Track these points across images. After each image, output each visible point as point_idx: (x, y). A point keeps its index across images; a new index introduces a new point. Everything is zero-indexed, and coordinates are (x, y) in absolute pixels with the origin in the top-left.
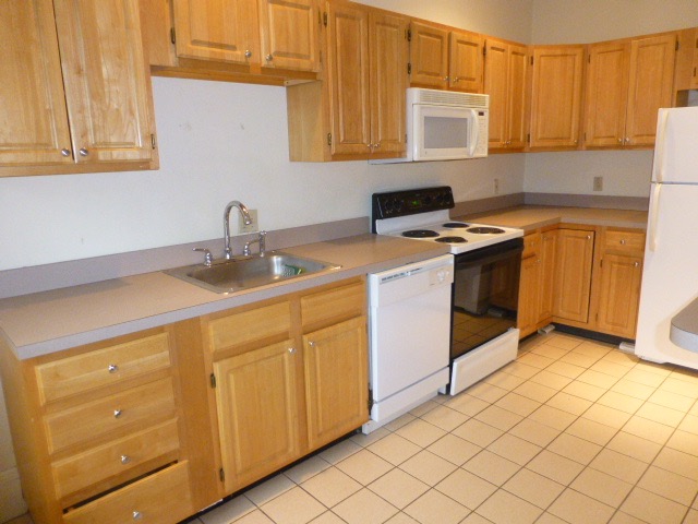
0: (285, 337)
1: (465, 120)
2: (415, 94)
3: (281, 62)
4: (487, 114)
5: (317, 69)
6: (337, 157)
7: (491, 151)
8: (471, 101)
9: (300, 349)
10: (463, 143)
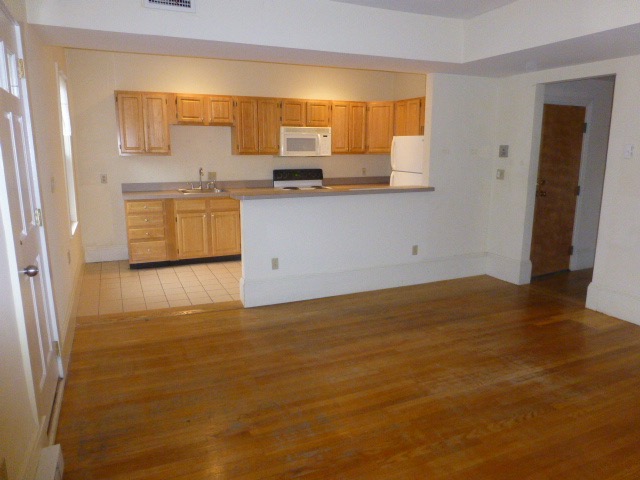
0: (204, 211)
1: (314, 139)
2: (283, 129)
3: (216, 121)
4: (329, 137)
5: (232, 121)
6: (242, 153)
7: (333, 153)
8: (318, 131)
9: (209, 217)
10: (313, 149)
